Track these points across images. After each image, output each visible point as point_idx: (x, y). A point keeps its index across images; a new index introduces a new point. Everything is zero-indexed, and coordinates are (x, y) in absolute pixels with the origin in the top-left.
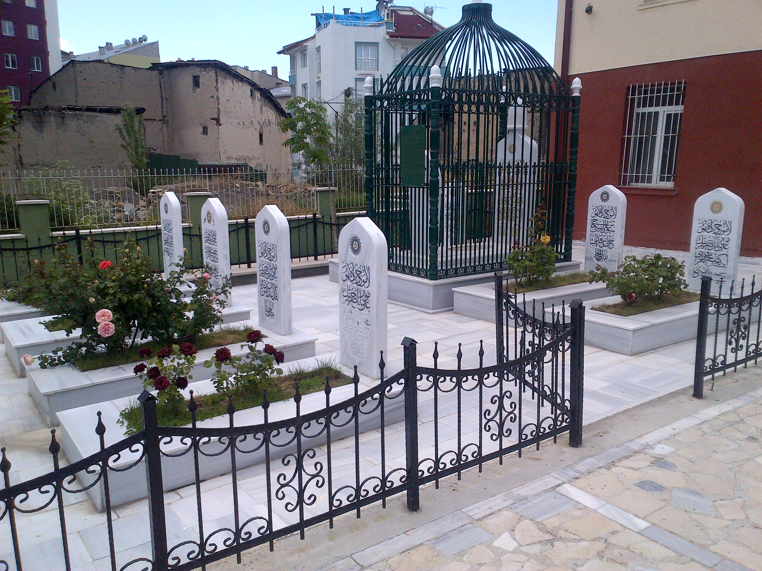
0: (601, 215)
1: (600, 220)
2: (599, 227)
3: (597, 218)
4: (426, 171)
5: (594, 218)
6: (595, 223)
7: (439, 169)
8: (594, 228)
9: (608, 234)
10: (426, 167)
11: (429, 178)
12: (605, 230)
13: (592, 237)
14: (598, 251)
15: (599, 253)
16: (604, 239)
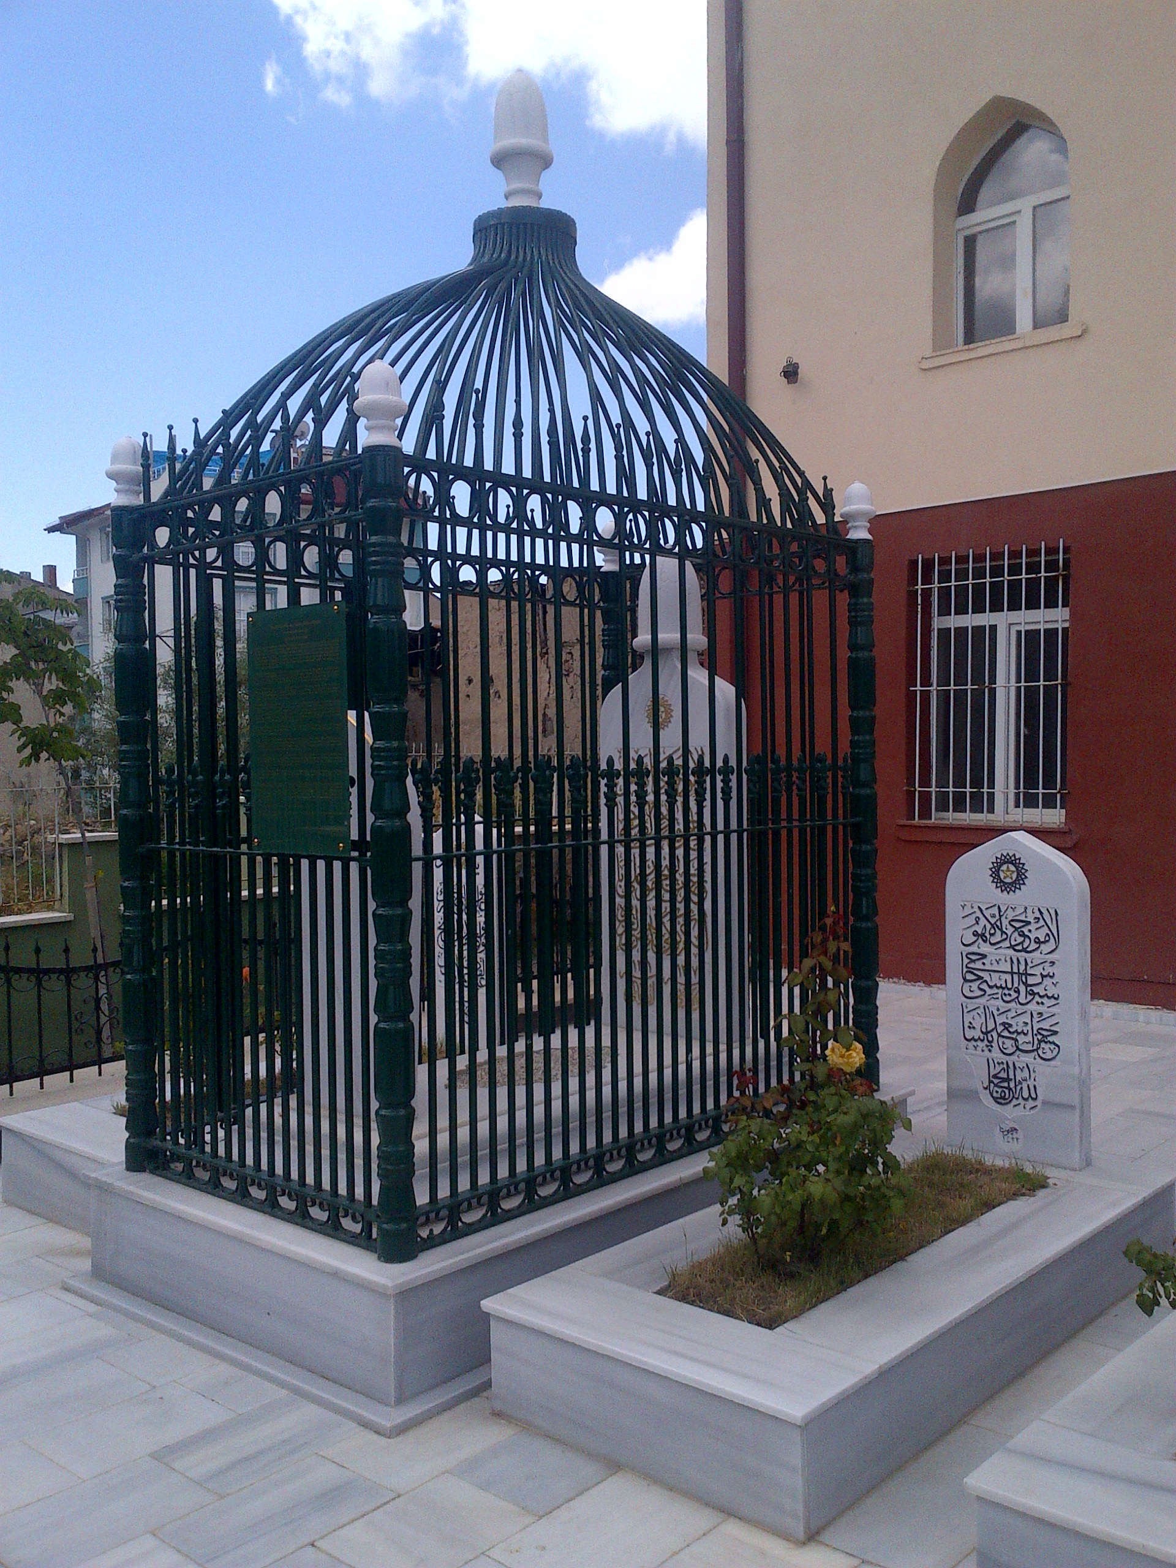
0: (998, 937)
1: (999, 957)
2: (995, 980)
3: (985, 948)
4: (354, 791)
5: (974, 949)
6: (978, 965)
7: (409, 780)
8: (974, 986)
9: (1032, 1006)
10: (353, 772)
11: (370, 818)
12: (1018, 991)
13: (968, 1018)
14: (998, 1068)
15: (1003, 1075)
16: (1017, 1024)
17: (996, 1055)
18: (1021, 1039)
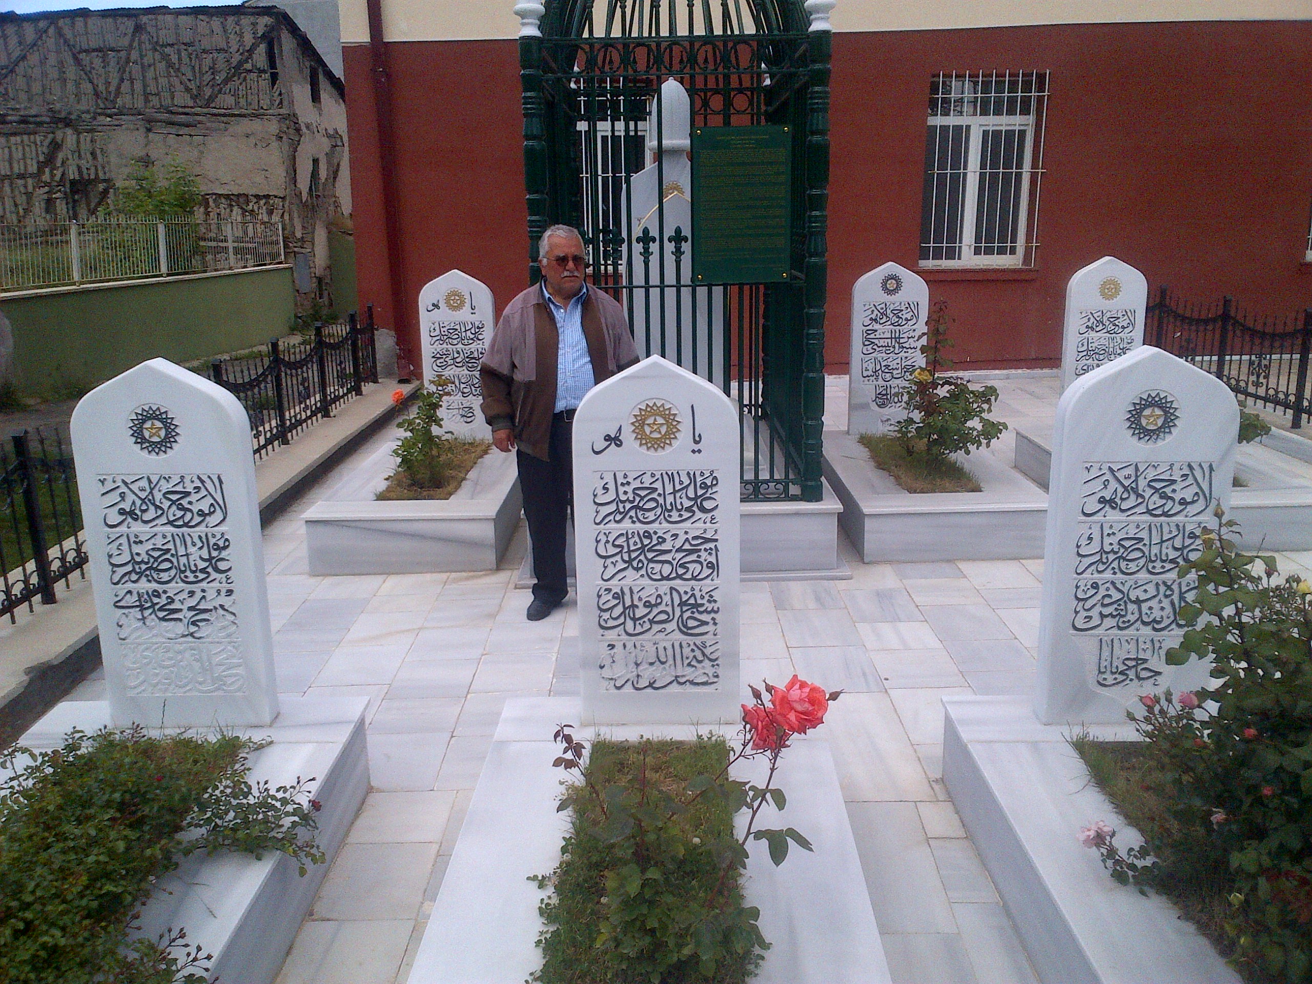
1: (884, 330)
2: (882, 343)
3: (876, 326)
5: (870, 327)
6: (872, 336)
8: (869, 347)
9: (902, 354)
12: (894, 347)
13: (865, 365)
14: (881, 389)
15: (884, 392)
16: (893, 365)
17: (881, 382)
18: (895, 372)
